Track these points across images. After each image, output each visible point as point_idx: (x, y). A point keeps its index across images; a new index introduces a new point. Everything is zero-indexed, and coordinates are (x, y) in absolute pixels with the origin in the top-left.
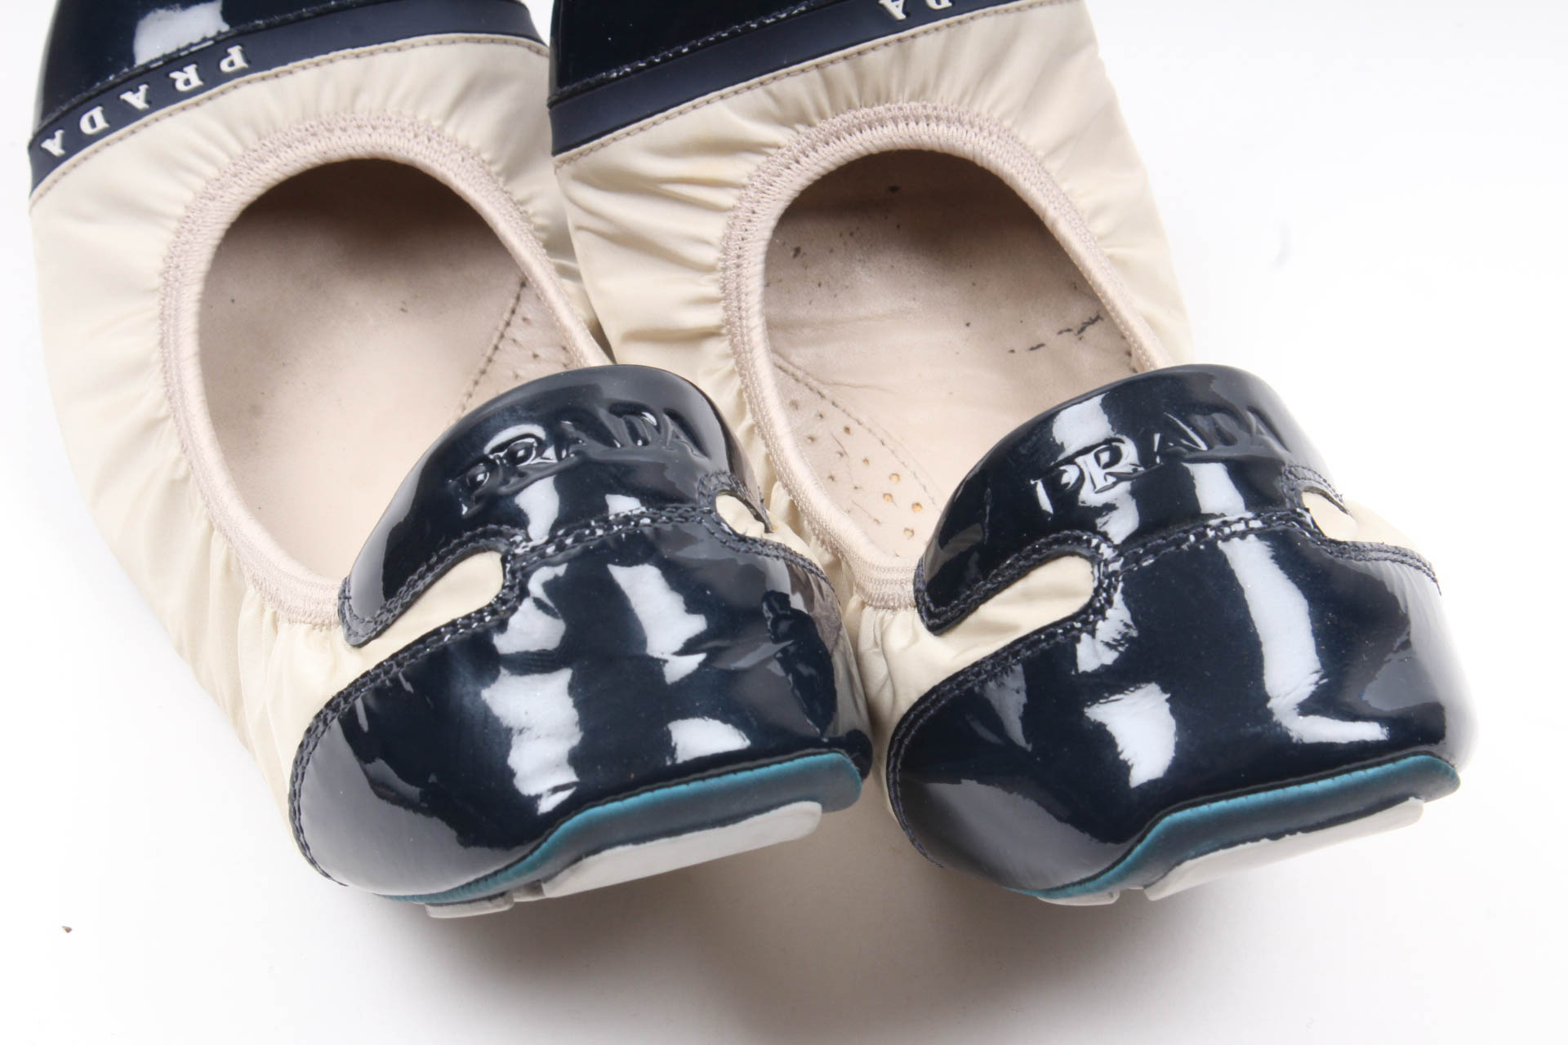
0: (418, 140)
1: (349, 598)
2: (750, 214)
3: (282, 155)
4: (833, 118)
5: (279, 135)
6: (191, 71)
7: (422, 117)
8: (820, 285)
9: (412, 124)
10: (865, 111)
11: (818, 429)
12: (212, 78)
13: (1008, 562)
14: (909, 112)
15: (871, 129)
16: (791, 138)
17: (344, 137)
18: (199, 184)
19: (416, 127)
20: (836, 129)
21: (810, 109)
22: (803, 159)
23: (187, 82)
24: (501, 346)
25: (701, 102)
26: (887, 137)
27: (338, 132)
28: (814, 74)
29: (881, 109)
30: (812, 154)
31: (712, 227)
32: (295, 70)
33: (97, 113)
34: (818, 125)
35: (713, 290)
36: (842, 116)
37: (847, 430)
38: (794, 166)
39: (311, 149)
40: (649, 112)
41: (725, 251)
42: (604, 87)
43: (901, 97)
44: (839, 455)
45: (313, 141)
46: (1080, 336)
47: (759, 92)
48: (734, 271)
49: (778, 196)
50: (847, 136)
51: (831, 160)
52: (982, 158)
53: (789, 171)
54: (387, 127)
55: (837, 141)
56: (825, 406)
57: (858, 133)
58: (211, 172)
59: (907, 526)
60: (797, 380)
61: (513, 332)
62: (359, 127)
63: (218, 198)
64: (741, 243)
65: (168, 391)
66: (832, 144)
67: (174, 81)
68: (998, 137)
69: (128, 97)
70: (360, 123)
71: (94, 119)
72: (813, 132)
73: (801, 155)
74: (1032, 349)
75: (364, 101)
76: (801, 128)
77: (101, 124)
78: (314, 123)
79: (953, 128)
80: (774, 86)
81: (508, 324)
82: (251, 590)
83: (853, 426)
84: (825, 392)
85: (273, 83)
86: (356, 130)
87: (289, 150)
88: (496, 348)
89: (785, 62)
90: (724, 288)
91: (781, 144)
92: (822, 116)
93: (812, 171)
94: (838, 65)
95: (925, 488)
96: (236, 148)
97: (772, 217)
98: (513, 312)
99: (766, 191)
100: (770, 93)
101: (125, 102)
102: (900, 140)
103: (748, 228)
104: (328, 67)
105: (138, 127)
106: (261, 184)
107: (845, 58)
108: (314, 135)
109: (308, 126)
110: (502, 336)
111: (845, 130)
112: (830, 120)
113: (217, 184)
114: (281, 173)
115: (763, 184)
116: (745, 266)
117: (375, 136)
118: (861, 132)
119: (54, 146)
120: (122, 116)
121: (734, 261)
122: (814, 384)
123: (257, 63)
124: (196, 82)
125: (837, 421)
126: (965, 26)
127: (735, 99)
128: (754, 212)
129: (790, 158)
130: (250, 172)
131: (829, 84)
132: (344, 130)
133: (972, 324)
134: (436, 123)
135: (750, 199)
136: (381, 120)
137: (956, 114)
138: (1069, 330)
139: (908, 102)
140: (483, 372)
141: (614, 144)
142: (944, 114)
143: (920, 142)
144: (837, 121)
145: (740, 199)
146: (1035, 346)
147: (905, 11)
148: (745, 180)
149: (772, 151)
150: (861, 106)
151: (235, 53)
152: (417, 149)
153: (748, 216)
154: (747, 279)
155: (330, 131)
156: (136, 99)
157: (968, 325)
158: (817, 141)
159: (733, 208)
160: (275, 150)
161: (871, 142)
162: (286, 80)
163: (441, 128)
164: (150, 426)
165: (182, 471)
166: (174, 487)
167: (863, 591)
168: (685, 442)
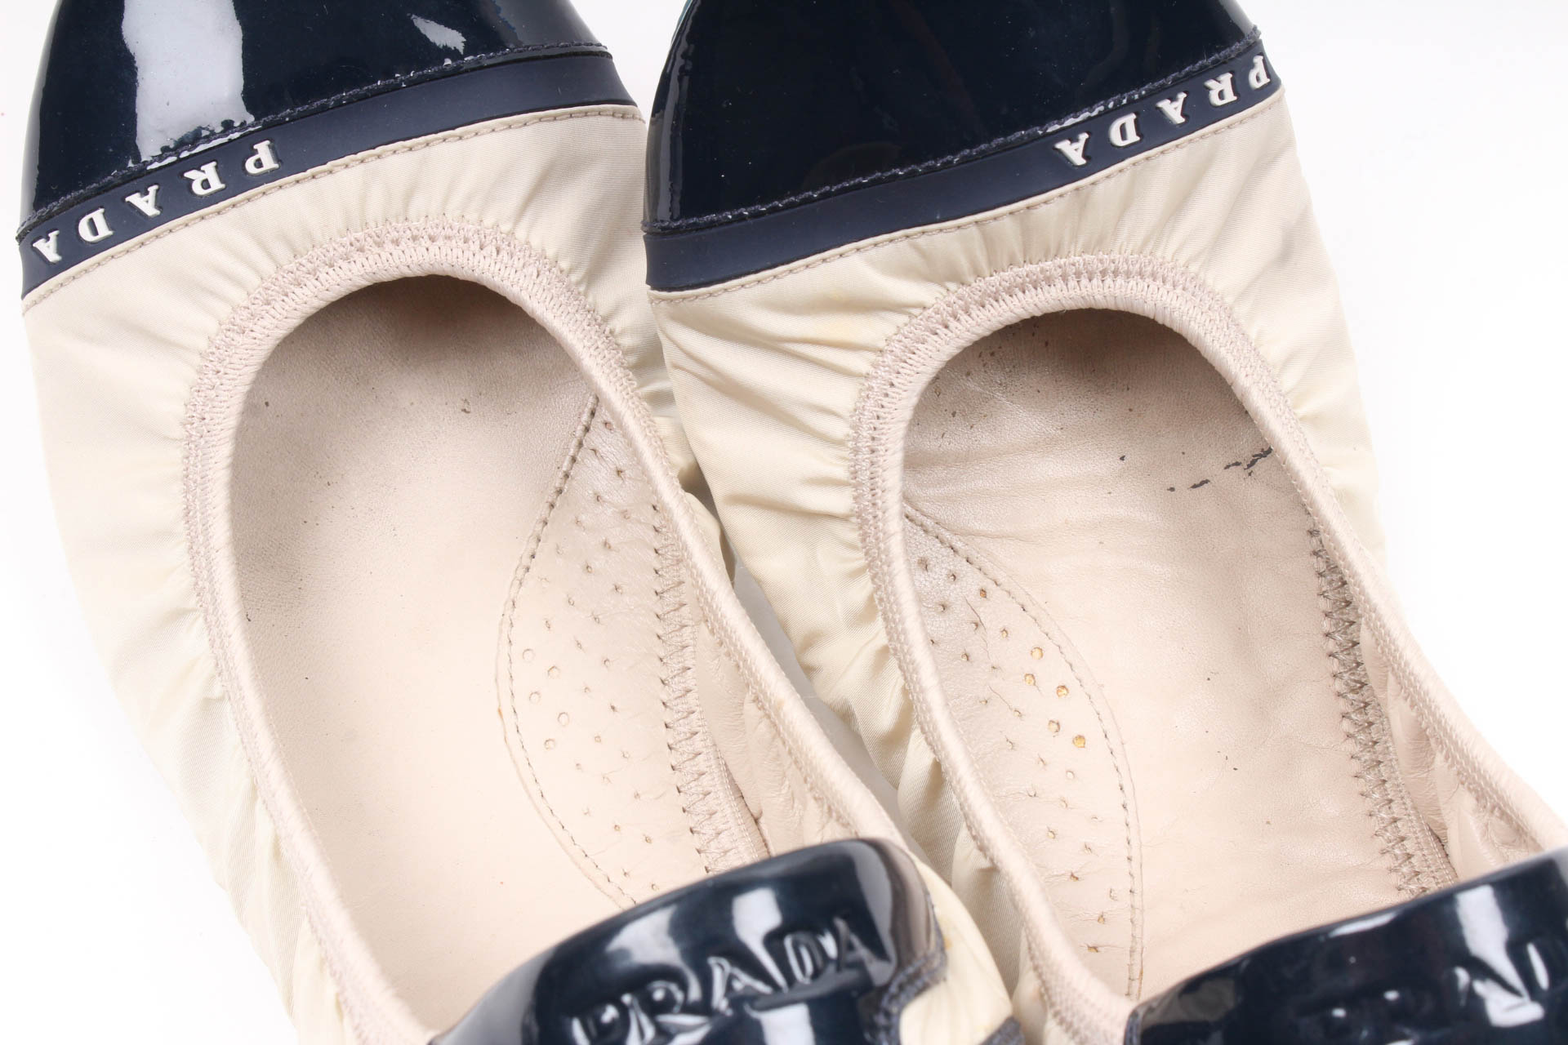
0: (484, 252)
2: (888, 387)
3: (323, 276)
4: (991, 276)
5: (318, 251)
6: (209, 171)
7: (489, 221)
8: (954, 414)
9: (478, 232)
10: (1028, 268)
11: (953, 593)
12: (237, 182)
14: (1081, 267)
15: (1036, 288)
16: (938, 295)
17: (397, 252)
18: (224, 311)
19: (482, 236)
20: (994, 289)
21: (964, 264)
22: (953, 324)
23: (206, 184)
24: (579, 458)
25: (833, 256)
26: (1053, 299)
27: (389, 247)
28: (974, 229)
29: (1048, 265)
30: (963, 317)
31: (840, 395)
32: (336, 169)
33: (98, 216)
34: (974, 284)
35: (841, 472)
36: (1002, 273)
37: (983, 592)
38: (942, 331)
39: (356, 269)
40: (769, 263)
41: (856, 427)
42: (714, 230)
43: (1072, 249)
44: (974, 625)
45: (359, 258)
46: (1249, 471)
47: (903, 245)
48: (868, 456)
49: (921, 369)
50: (1007, 297)
51: (986, 326)
52: (1164, 317)
53: (935, 337)
54: (448, 238)
55: (995, 303)
56: (961, 566)
57: (1020, 294)
58: (237, 295)
59: (1052, 718)
60: (926, 531)
61: (593, 439)
62: (415, 238)
63: (247, 331)
64: (877, 423)
65: (197, 584)
66: (988, 306)
67: (190, 181)
68: (1184, 289)
69: (135, 199)
70: (415, 232)
71: (94, 225)
72: (964, 291)
73: (952, 319)
74: (1195, 486)
75: (418, 204)
76: (952, 286)
77: (104, 231)
78: (360, 235)
79: (1132, 283)
80: (922, 241)
81: (587, 429)
82: (306, 926)
83: (990, 588)
84: (958, 545)
85: (309, 185)
86: (410, 243)
87: (331, 271)
88: (574, 460)
89: (938, 217)
90: (854, 474)
91: (927, 305)
92: (978, 274)
93: (963, 339)
94: (1003, 220)
95: (1071, 665)
96: (268, 267)
97: (915, 394)
98: (593, 414)
99: (908, 361)
100: (917, 248)
101: (130, 204)
102: (1070, 302)
103: (884, 404)
104: (374, 164)
105: (148, 239)
106: (299, 314)
107: (1011, 213)
108: (361, 250)
109: (353, 239)
110: (580, 444)
111: (1005, 290)
112: (988, 279)
113: (245, 313)
114: (322, 300)
115: (904, 352)
116: (881, 453)
117: (434, 249)
118: (1024, 292)
119: (48, 248)
120: (129, 225)
121: (868, 444)
122: (947, 535)
123: (291, 163)
124: (216, 185)
125: (972, 581)
126: (1152, 163)
127: (873, 252)
128: (892, 385)
129: (937, 322)
130: (285, 298)
131: (989, 243)
132: (396, 242)
133: (1127, 458)
134: (506, 227)
135: (887, 369)
136: (440, 228)
137: (1138, 266)
138: (1237, 464)
139: (1080, 256)
140: (560, 492)
141: (725, 295)
142: (1123, 267)
143: (1093, 302)
144: (996, 278)
145: (875, 366)
146: (1198, 482)
147: (1085, 156)
148: (882, 344)
149: (916, 311)
150: (1025, 262)
151: (263, 149)
152: (484, 264)
153: (885, 389)
154: (884, 471)
155: (379, 245)
156: (145, 203)
157: (1122, 458)
158: (970, 303)
159: (867, 376)
160: (315, 270)
161: (1035, 305)
162: (325, 182)
163: (512, 233)
164: (178, 615)
165: (217, 691)
166: (208, 706)
167: (1047, 990)
168: (863, 952)
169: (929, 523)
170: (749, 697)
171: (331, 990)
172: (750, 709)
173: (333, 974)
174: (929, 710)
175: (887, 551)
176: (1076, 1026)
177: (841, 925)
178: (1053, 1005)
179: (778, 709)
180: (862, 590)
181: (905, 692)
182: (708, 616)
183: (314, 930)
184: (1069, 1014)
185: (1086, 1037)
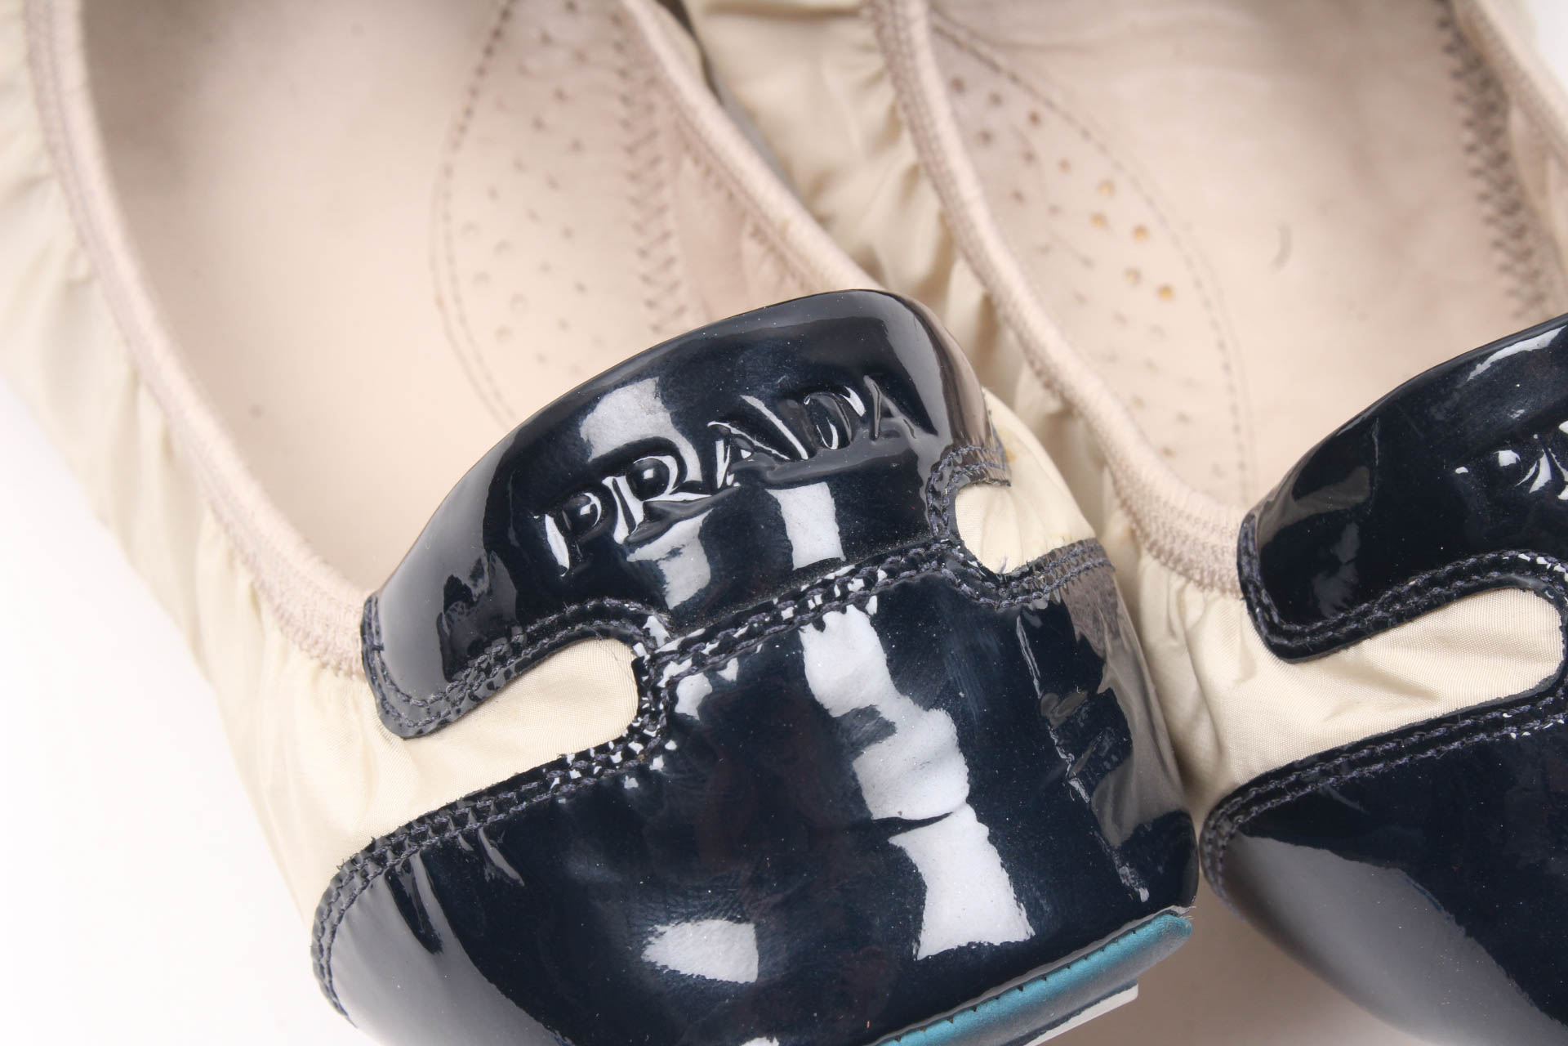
1: (380, 648)
11: (995, 120)
13: (1412, 583)
37: (1034, 117)
44: (1024, 160)
56: (1006, 87)
59: (1130, 264)
60: (960, 45)
82: (208, 519)
83: (1042, 110)
84: (1000, 59)
122: (984, 49)
125: (1019, 106)
164: (28, 186)
165: (82, 269)
166: (73, 291)
167: (1138, 522)
168: (900, 419)
169: (962, 35)
170: (748, 228)
171: (244, 580)
172: (751, 248)
173: (246, 562)
174: (973, 226)
175: (909, 41)
176: (1177, 552)
177: (870, 383)
178: (1147, 536)
179: (783, 231)
180: (881, 100)
181: (943, 218)
182: (690, 141)
183: (219, 518)
184: (1169, 539)
185: (1191, 561)
